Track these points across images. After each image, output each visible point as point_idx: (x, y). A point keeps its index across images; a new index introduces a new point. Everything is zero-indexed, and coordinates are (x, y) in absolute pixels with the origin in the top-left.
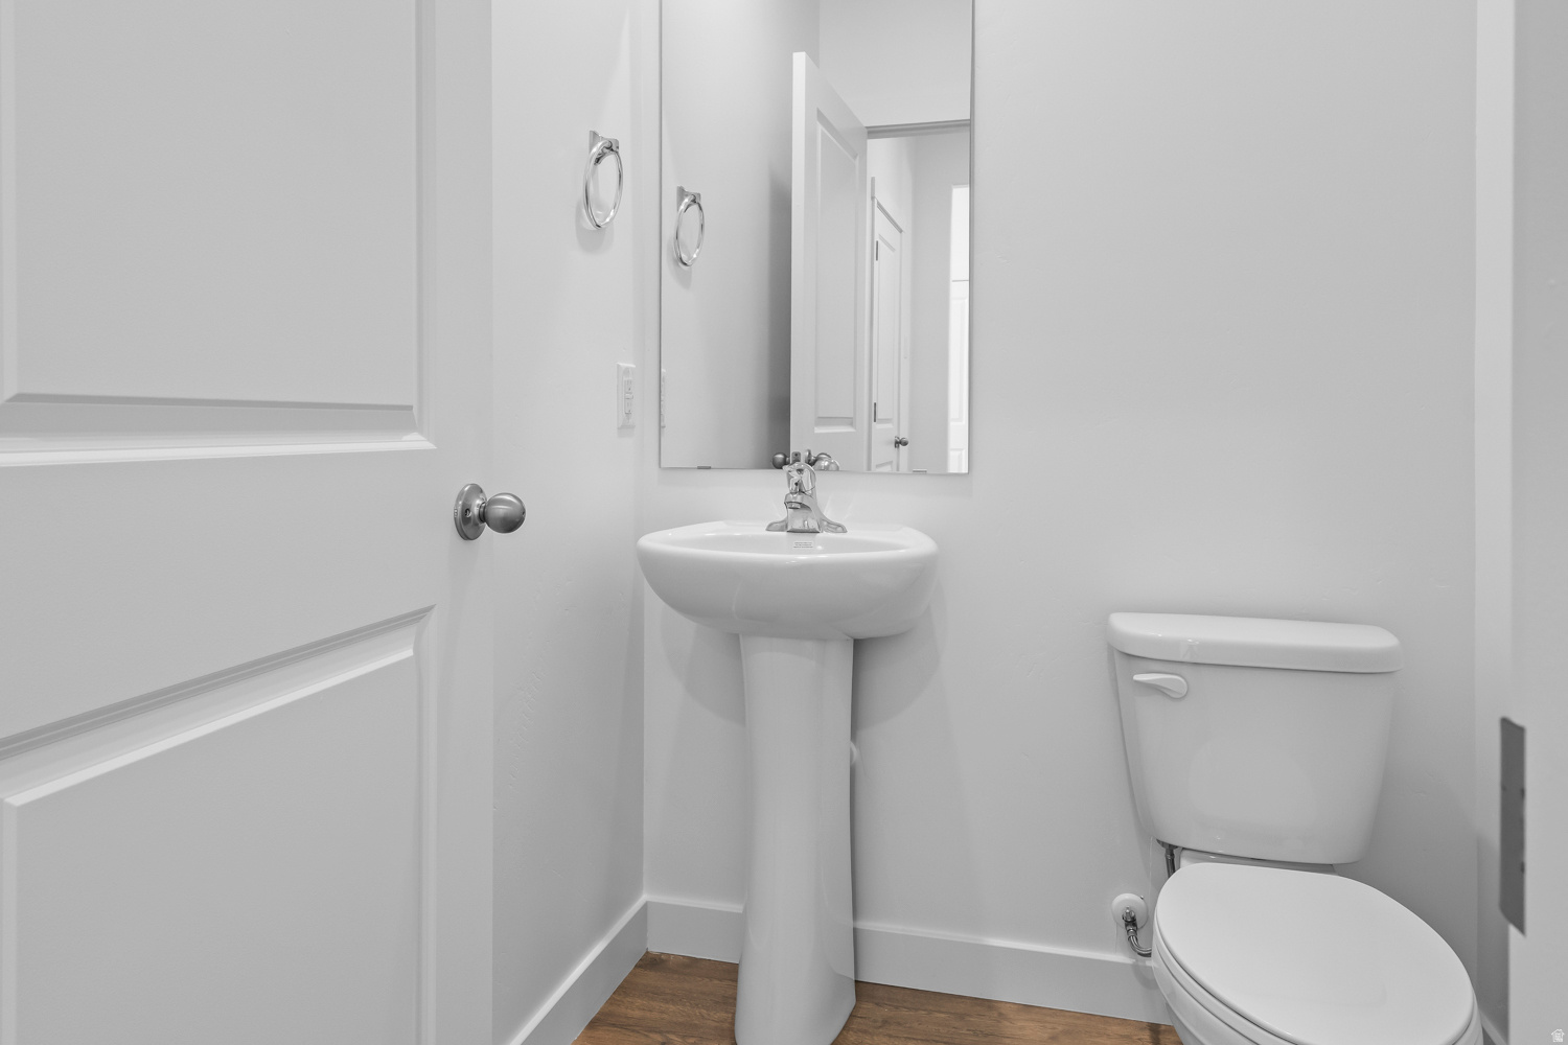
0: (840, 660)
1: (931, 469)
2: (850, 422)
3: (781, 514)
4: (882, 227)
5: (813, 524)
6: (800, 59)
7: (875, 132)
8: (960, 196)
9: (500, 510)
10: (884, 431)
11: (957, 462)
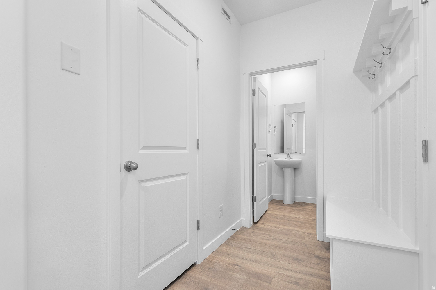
0: (293, 170)
1: (301, 153)
2: (290, 149)
3: (287, 157)
4: (293, 122)
5: (290, 158)
6: (285, 109)
7: (293, 113)
8: (304, 115)
9: (270, 155)
10: (293, 151)
11: (304, 153)
